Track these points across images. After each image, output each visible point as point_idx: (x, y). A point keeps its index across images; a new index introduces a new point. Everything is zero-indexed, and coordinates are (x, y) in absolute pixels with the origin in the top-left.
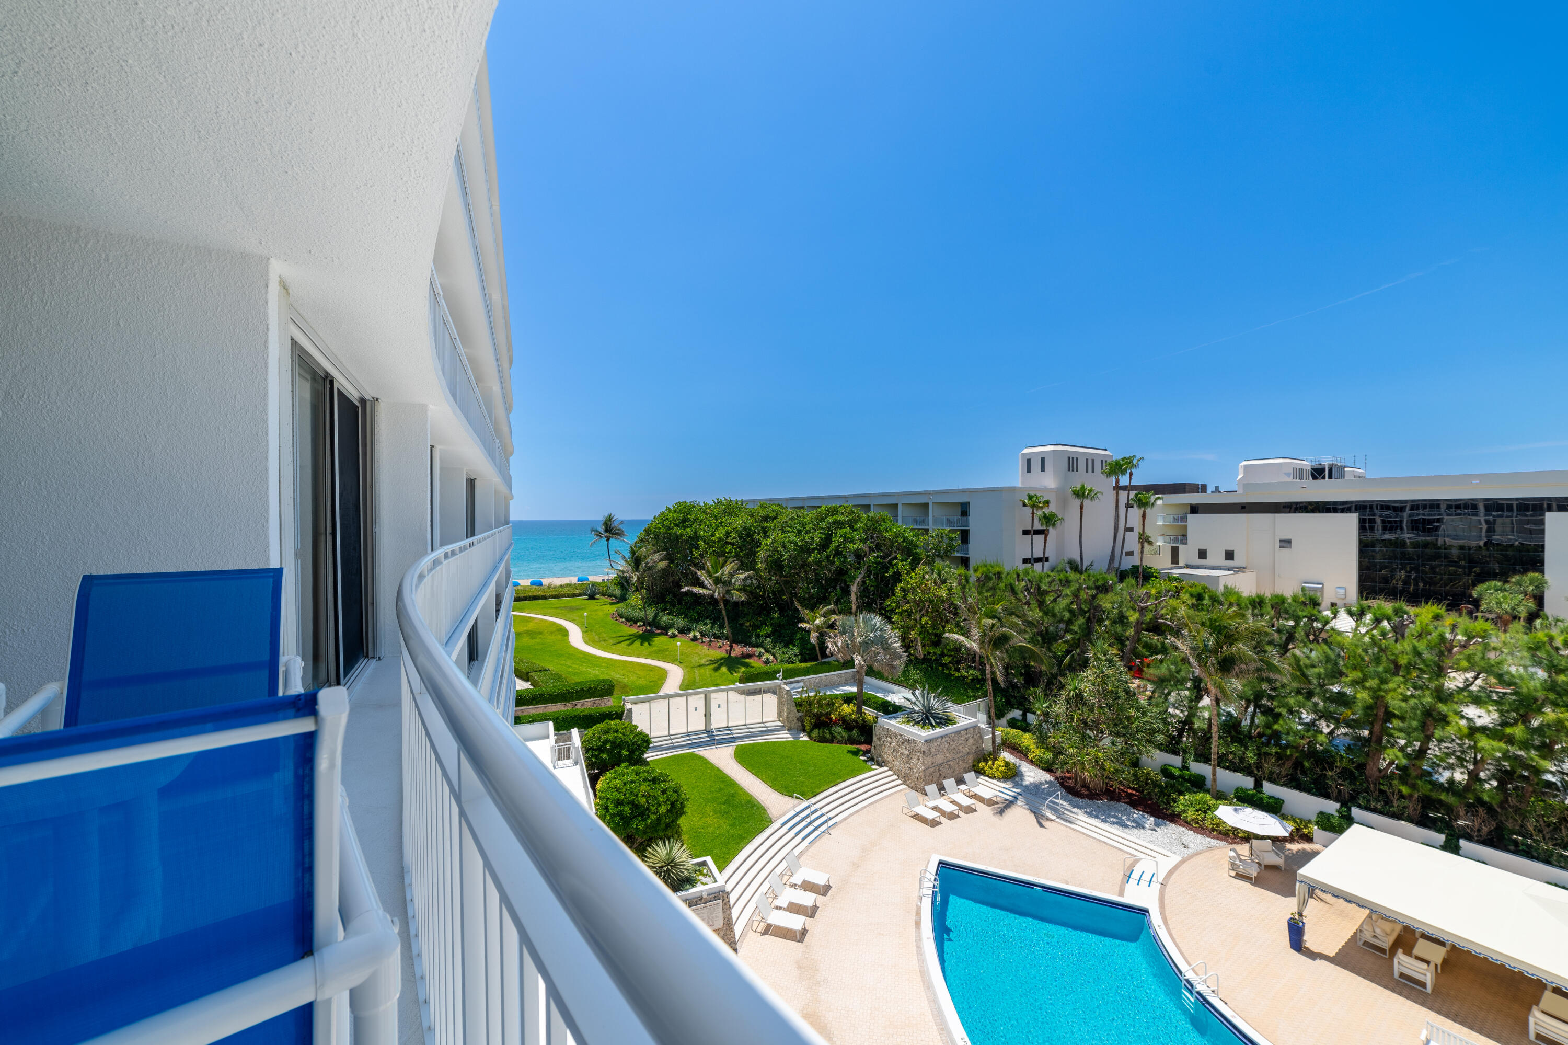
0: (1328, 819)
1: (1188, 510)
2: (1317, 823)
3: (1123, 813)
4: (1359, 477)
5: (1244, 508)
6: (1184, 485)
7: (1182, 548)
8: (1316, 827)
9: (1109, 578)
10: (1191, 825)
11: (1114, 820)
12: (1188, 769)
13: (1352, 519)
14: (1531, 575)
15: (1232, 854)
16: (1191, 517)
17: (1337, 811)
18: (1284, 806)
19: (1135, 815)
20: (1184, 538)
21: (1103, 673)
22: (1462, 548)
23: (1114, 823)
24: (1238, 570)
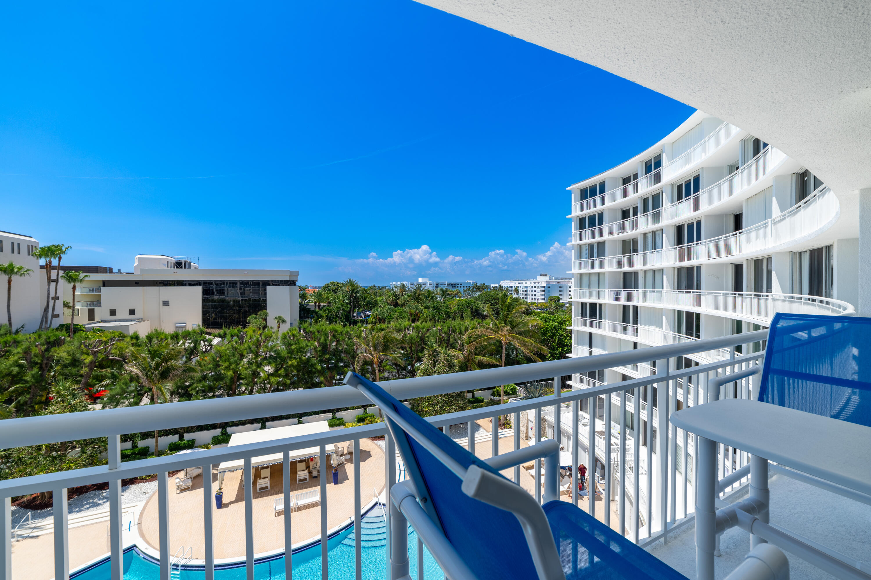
0: (218, 439)
1: (102, 285)
2: (213, 443)
3: (93, 498)
4: (196, 268)
5: (137, 283)
6: (97, 267)
7: (97, 309)
8: (212, 446)
9: (61, 335)
10: (146, 479)
11: (88, 506)
12: (137, 447)
13: (199, 289)
14: (264, 311)
15: (178, 480)
16: (103, 289)
17: (221, 433)
18: (196, 442)
19: (104, 494)
20: (99, 303)
21: (70, 404)
22: (234, 301)
23: (88, 508)
24: (139, 320)
